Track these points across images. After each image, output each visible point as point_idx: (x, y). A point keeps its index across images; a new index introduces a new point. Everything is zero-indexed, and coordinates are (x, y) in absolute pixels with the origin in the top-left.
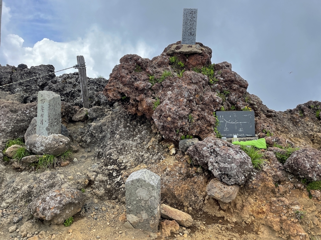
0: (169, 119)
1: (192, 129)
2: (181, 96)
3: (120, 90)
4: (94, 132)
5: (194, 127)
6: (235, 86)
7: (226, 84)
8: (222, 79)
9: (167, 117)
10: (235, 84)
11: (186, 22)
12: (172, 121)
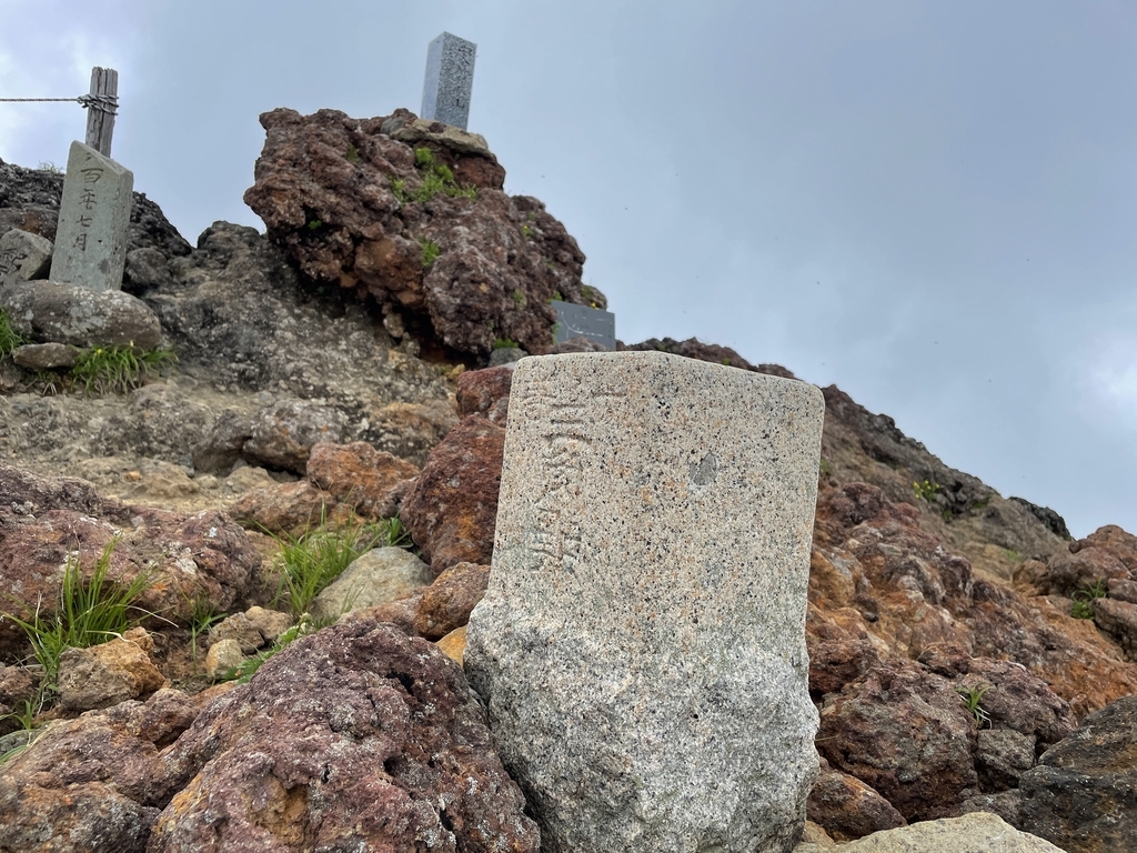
0: (484, 288)
1: (516, 327)
2: (496, 241)
3: (307, 200)
4: (181, 322)
5: (520, 323)
6: (567, 256)
7: (549, 246)
8: (540, 231)
9: (480, 283)
10: (565, 250)
11: (449, 70)
12: (490, 295)
